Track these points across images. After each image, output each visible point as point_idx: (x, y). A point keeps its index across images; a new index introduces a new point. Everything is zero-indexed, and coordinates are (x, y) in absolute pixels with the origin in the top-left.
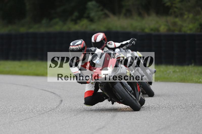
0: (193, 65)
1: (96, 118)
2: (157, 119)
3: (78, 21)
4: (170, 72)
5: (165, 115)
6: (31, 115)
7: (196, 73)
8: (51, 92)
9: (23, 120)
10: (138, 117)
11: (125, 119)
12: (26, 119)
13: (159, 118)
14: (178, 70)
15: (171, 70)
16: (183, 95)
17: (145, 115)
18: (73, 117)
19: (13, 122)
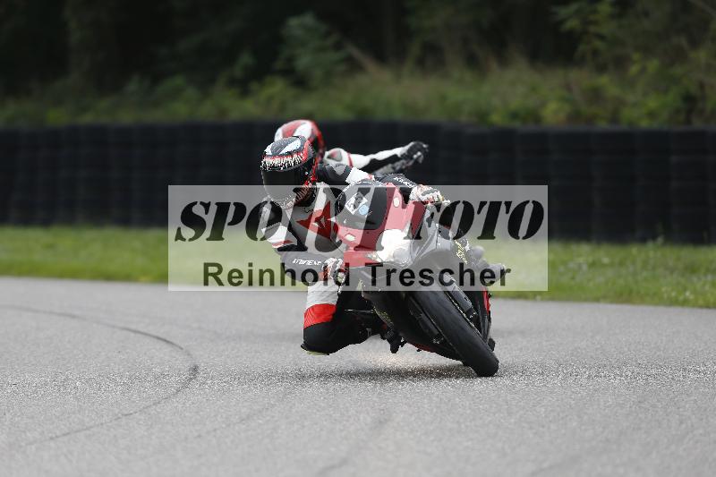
0: (660, 240)
1: (318, 429)
2: (536, 434)
3: (254, 86)
4: (580, 266)
5: (562, 418)
6: (87, 420)
7: (672, 271)
8: (159, 338)
9: (57, 437)
10: (467, 427)
11: (419, 434)
12: (68, 434)
13: (541, 429)
14: (606, 260)
15: (581, 260)
16: (626, 349)
17: (490, 419)
18: (237, 428)
19: (23, 444)
